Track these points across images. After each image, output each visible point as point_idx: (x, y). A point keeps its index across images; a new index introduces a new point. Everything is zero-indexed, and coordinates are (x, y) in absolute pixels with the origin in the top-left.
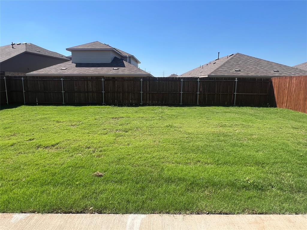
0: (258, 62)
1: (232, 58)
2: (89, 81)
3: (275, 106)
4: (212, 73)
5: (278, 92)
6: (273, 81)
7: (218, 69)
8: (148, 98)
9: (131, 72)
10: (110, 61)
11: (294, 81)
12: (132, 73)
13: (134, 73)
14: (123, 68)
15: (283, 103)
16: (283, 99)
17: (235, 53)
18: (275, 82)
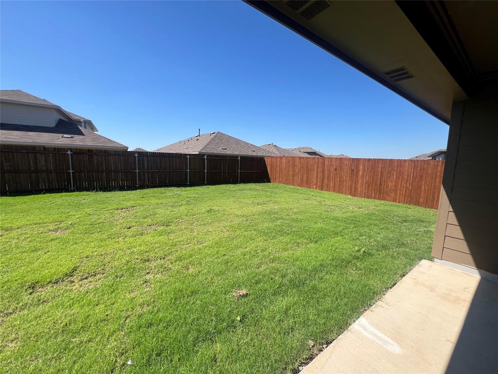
0: (238, 142)
1: (215, 136)
2: (39, 153)
3: (269, 181)
4: (202, 149)
5: (271, 170)
6: (266, 160)
7: (206, 146)
8: (147, 178)
9: (97, 143)
10: (52, 124)
11: (284, 160)
12: (100, 144)
13: (102, 145)
14: (81, 137)
15: (276, 179)
16: (276, 175)
17: (216, 131)
18: (268, 162)
